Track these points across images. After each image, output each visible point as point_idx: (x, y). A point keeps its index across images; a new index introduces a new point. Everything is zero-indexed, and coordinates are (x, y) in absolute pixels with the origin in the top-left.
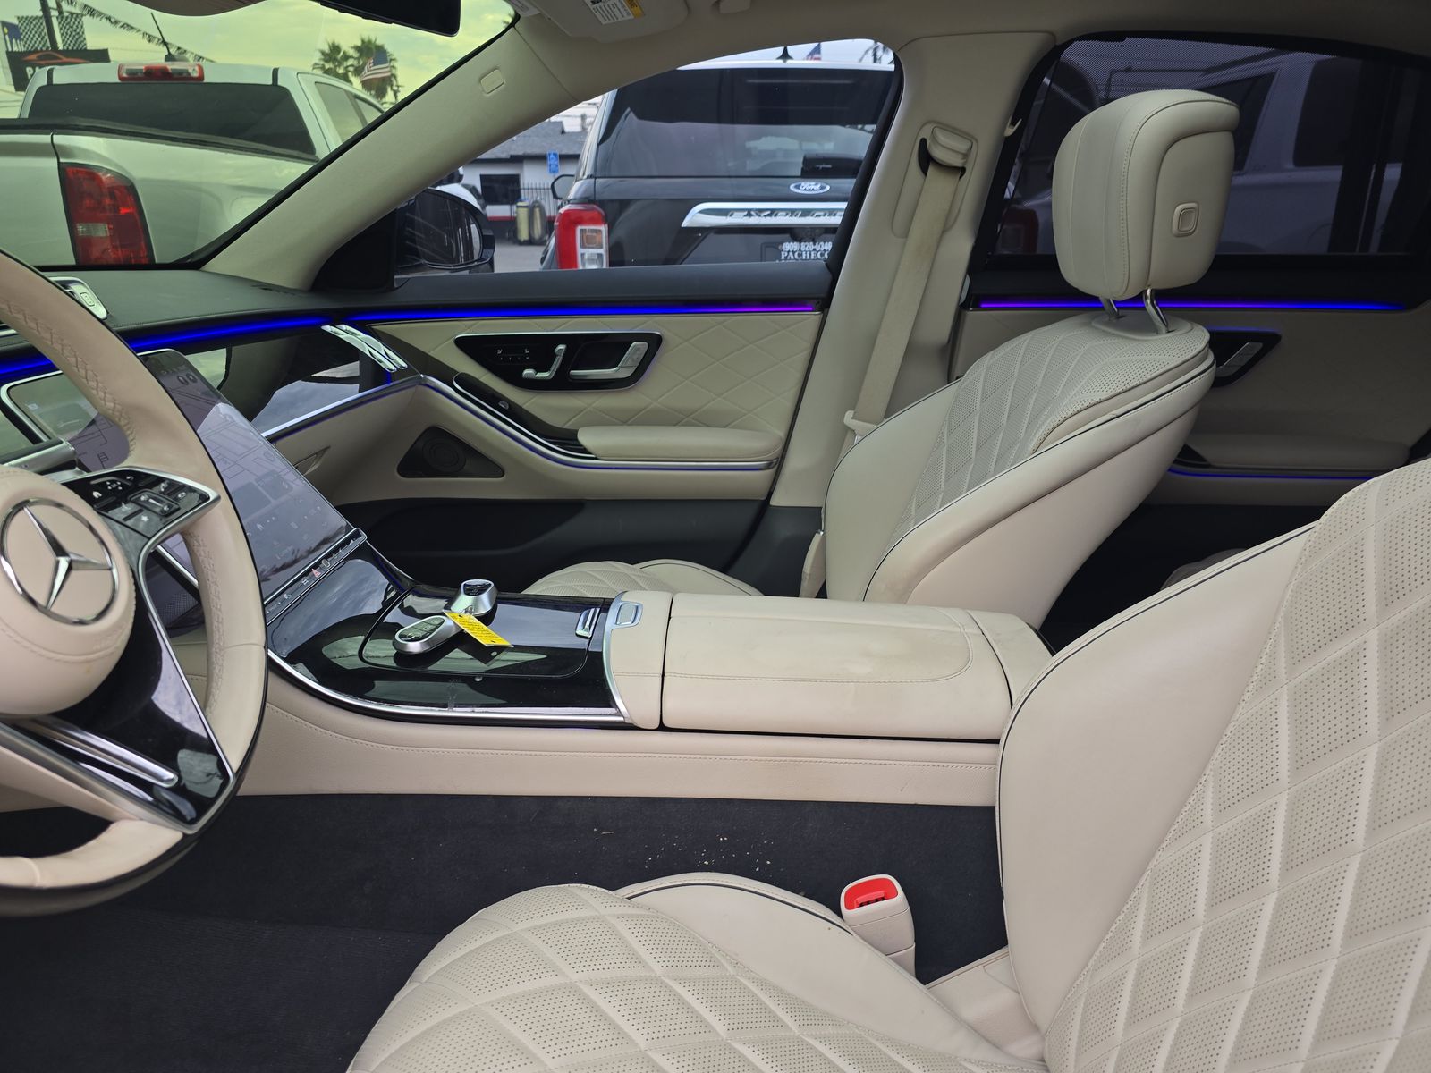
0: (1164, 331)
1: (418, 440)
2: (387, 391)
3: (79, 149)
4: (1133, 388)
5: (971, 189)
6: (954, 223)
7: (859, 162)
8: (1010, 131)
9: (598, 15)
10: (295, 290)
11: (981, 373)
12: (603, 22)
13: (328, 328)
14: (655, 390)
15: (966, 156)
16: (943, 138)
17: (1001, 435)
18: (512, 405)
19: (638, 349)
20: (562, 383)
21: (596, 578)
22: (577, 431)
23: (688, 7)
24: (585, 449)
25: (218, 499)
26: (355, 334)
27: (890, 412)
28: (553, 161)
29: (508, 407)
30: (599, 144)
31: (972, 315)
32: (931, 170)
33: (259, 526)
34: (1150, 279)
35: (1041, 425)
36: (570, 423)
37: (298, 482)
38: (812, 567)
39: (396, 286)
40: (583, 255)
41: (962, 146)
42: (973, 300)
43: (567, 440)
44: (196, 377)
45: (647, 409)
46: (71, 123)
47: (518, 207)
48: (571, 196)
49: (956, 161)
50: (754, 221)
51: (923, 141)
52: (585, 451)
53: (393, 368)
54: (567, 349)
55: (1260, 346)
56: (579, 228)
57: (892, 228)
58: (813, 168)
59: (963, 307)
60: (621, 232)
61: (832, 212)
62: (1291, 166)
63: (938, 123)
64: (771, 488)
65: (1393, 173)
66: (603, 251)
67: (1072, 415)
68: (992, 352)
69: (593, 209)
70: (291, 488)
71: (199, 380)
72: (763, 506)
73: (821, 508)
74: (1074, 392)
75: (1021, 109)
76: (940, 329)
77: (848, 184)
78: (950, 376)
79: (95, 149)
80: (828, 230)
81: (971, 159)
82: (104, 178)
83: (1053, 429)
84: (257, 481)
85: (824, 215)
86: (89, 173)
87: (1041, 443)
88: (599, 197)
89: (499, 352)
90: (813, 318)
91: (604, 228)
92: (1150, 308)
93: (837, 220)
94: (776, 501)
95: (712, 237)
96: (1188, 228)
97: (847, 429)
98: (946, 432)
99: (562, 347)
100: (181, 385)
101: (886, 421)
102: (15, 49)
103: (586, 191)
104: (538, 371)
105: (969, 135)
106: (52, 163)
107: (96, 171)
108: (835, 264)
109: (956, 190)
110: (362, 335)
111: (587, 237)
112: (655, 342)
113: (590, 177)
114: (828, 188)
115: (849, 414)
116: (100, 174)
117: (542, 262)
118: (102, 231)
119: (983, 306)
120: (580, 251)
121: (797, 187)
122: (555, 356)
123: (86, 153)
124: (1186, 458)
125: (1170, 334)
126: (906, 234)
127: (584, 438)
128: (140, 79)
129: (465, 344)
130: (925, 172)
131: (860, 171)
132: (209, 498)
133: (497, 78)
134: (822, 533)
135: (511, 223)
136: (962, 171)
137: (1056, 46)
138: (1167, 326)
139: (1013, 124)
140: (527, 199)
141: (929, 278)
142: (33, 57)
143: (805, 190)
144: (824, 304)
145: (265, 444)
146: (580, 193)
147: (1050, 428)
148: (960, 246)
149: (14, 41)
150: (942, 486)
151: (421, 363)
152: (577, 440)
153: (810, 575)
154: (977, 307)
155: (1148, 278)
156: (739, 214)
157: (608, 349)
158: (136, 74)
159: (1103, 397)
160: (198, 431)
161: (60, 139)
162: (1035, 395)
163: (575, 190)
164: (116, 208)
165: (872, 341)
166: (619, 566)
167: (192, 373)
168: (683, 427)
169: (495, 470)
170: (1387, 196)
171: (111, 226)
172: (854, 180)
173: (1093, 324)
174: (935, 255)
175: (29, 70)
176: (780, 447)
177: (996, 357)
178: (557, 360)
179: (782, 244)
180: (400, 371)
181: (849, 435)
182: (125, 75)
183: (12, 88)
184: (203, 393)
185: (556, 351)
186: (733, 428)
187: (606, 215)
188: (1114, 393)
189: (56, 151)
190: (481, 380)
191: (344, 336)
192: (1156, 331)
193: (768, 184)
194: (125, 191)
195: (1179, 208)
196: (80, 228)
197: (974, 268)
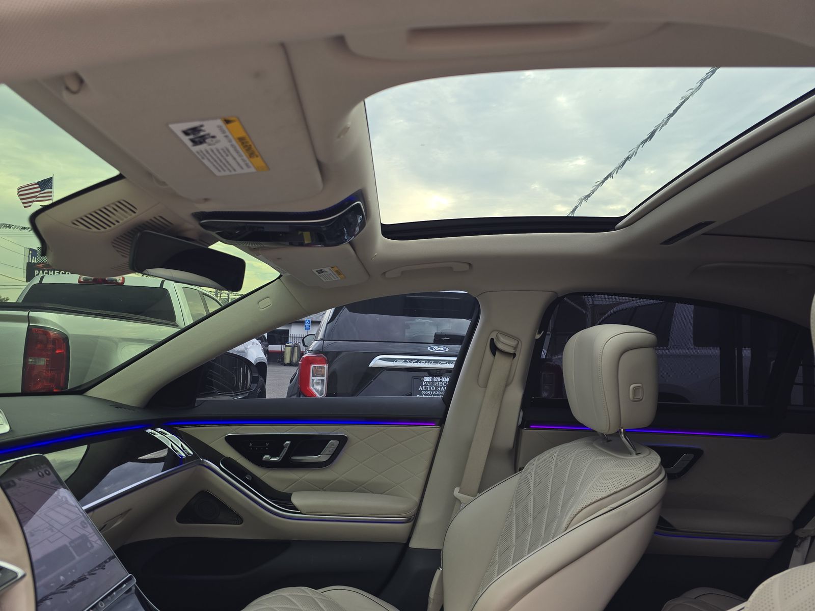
0: (634, 454)
1: (193, 498)
2: (177, 471)
3: (42, 319)
4: (621, 490)
5: (520, 364)
6: (512, 381)
7: (463, 337)
8: (538, 337)
9: (321, 278)
10: (136, 407)
11: (533, 467)
12: (324, 280)
13: (149, 431)
14: (340, 471)
15: (515, 348)
16: (502, 339)
17: (547, 511)
18: (254, 477)
19: (333, 445)
20: (287, 464)
21: (292, 601)
22: (292, 494)
23: (369, 274)
24: (295, 507)
25: (24, 576)
26: (165, 434)
27: (482, 489)
28: (307, 324)
29: (251, 479)
30: (327, 324)
31: (526, 432)
32: (497, 354)
33: (62, 578)
34: (622, 423)
35: (568, 511)
36: (287, 489)
37: (99, 542)
38: (435, 593)
39: (196, 405)
40: (313, 380)
41: (513, 343)
42: (525, 423)
43: (283, 500)
44: (51, 472)
45: (337, 480)
46: (42, 306)
47: (286, 346)
48: (311, 348)
49: (511, 351)
50: (409, 365)
51: (492, 340)
52: (294, 508)
53: (184, 455)
54: (291, 444)
55: (692, 456)
56: (313, 366)
57: (478, 382)
58: (440, 339)
59: (520, 428)
60: (336, 366)
61: (450, 362)
62: (693, 346)
63: (499, 331)
64: (410, 535)
65: (747, 353)
66: (324, 378)
67: (587, 506)
68: (538, 456)
69: (321, 356)
70: (92, 546)
71: (52, 474)
72: (404, 548)
73: (441, 550)
74: (585, 492)
75: (542, 326)
76: (507, 439)
77: (458, 348)
78: (517, 468)
79: (52, 320)
80: (448, 371)
81: (518, 349)
82: (51, 334)
83: (576, 515)
84: (70, 543)
85: (446, 363)
86: (45, 331)
87: (570, 523)
88: (325, 350)
89: (251, 445)
90: (434, 430)
91: (326, 366)
92: (624, 439)
93: (452, 366)
94: (413, 544)
95: (385, 372)
96: (639, 397)
97: (456, 499)
98: (514, 506)
99: (288, 442)
100: (39, 477)
101: (479, 495)
102: (33, 261)
103: (318, 346)
104: (272, 456)
105: (516, 338)
106: (25, 325)
107: (48, 331)
108: (447, 399)
109: (511, 366)
110: (169, 435)
111: (317, 371)
112: (343, 440)
113: (320, 340)
114: (448, 350)
115: (457, 490)
116: (50, 332)
117: (291, 382)
118: (42, 362)
119: (532, 427)
120: (311, 378)
121: (431, 349)
122: (283, 447)
123: (46, 321)
124: (662, 525)
125: (638, 456)
126: (486, 386)
127: (296, 500)
128: (90, 282)
129: (231, 440)
130: (494, 355)
131: (464, 341)
132: (17, 576)
133: (268, 302)
134: (441, 569)
135: (281, 354)
136: (514, 355)
137: (558, 298)
138: (635, 450)
139: (539, 333)
140: (291, 342)
141: (500, 410)
142: (41, 265)
143: (435, 350)
144: (441, 422)
145: (83, 515)
146: (315, 347)
147: (574, 514)
148: (516, 394)
149: (33, 257)
150: (514, 542)
151: (202, 450)
152: (290, 500)
153: (433, 599)
154: (529, 427)
155: (620, 424)
156: (400, 362)
157: (316, 444)
158: (88, 280)
159: (603, 496)
160: (25, 528)
161: (32, 314)
162: (565, 487)
163: (314, 345)
164: (54, 350)
165: (469, 445)
166: (307, 591)
167: (49, 470)
168: (356, 493)
169: (237, 519)
170: (746, 364)
171: (48, 359)
172: (461, 346)
173: (594, 444)
174: (502, 398)
175: (36, 272)
176: (416, 508)
177: (541, 460)
178: (284, 450)
179: (423, 377)
180: (189, 458)
181: (457, 504)
182: (82, 280)
183: (25, 280)
184: (52, 483)
185: (284, 445)
186: (386, 494)
187: (328, 360)
188: (609, 493)
189: (29, 319)
190: (238, 461)
191: (158, 436)
192: (630, 453)
193: (415, 346)
194: (63, 340)
195: (632, 386)
196: (30, 360)
197: (524, 406)
